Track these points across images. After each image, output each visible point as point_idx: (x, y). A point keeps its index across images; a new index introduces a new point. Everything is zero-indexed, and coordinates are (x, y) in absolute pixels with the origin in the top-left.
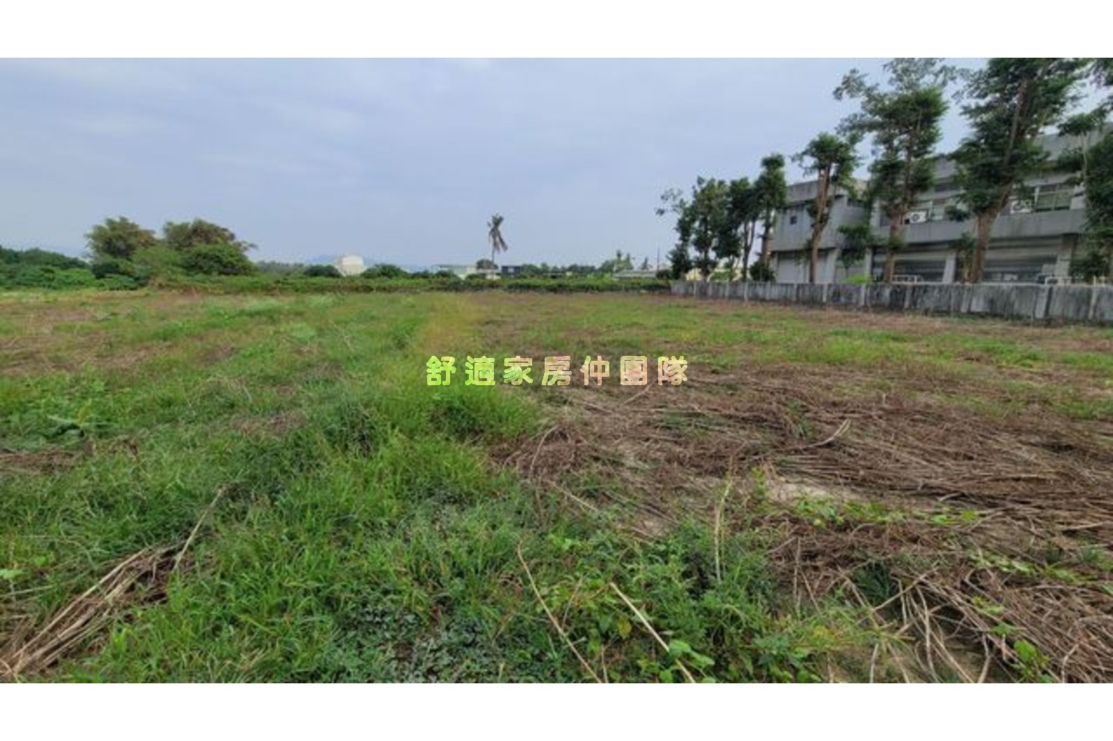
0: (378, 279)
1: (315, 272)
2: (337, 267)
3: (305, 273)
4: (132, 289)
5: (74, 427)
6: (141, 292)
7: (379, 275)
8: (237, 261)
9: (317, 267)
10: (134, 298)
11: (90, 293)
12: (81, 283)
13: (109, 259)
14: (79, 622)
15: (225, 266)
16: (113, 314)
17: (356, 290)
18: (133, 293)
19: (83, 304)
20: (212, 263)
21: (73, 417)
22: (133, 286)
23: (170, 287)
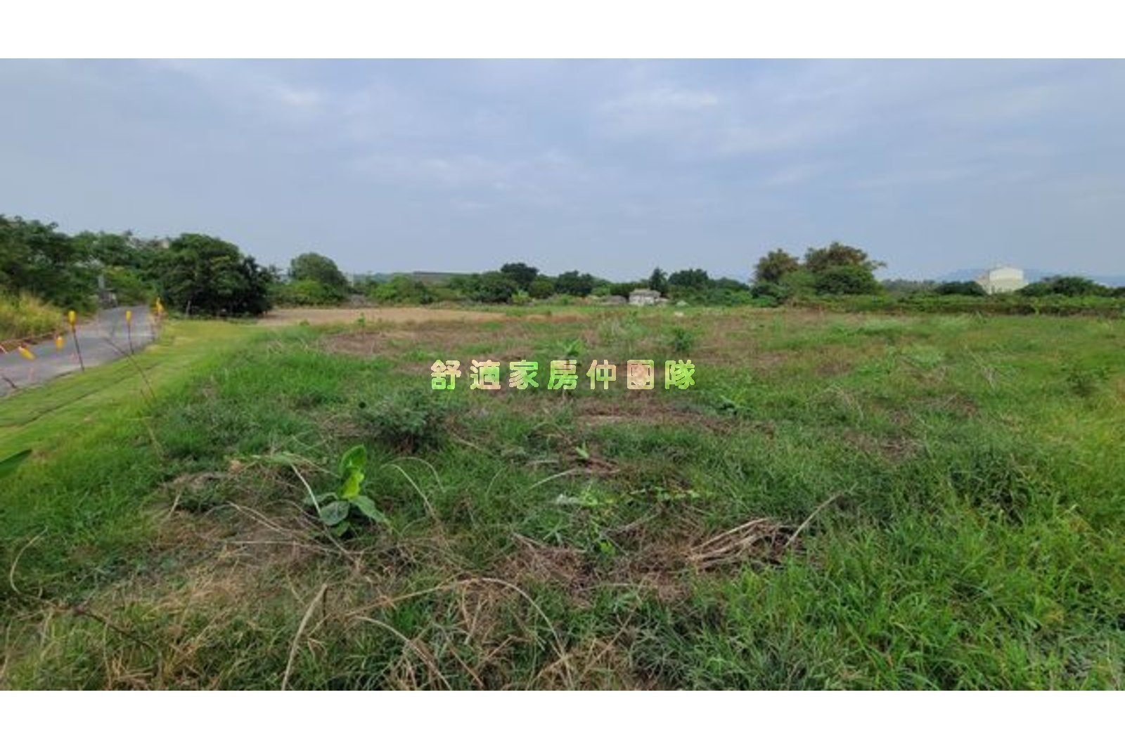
0: (1046, 297)
1: (949, 289)
2: (981, 283)
3: (936, 291)
4: (774, 307)
5: (731, 406)
6: (781, 308)
7: (1048, 292)
8: (864, 280)
9: (953, 283)
10: (775, 313)
11: (748, 309)
12: (743, 302)
13: (764, 283)
14: (723, 549)
15: (851, 286)
16: (762, 326)
17: (1007, 311)
18: (775, 310)
19: (744, 317)
20: (840, 283)
21: (733, 399)
22: (775, 304)
23: (802, 305)
